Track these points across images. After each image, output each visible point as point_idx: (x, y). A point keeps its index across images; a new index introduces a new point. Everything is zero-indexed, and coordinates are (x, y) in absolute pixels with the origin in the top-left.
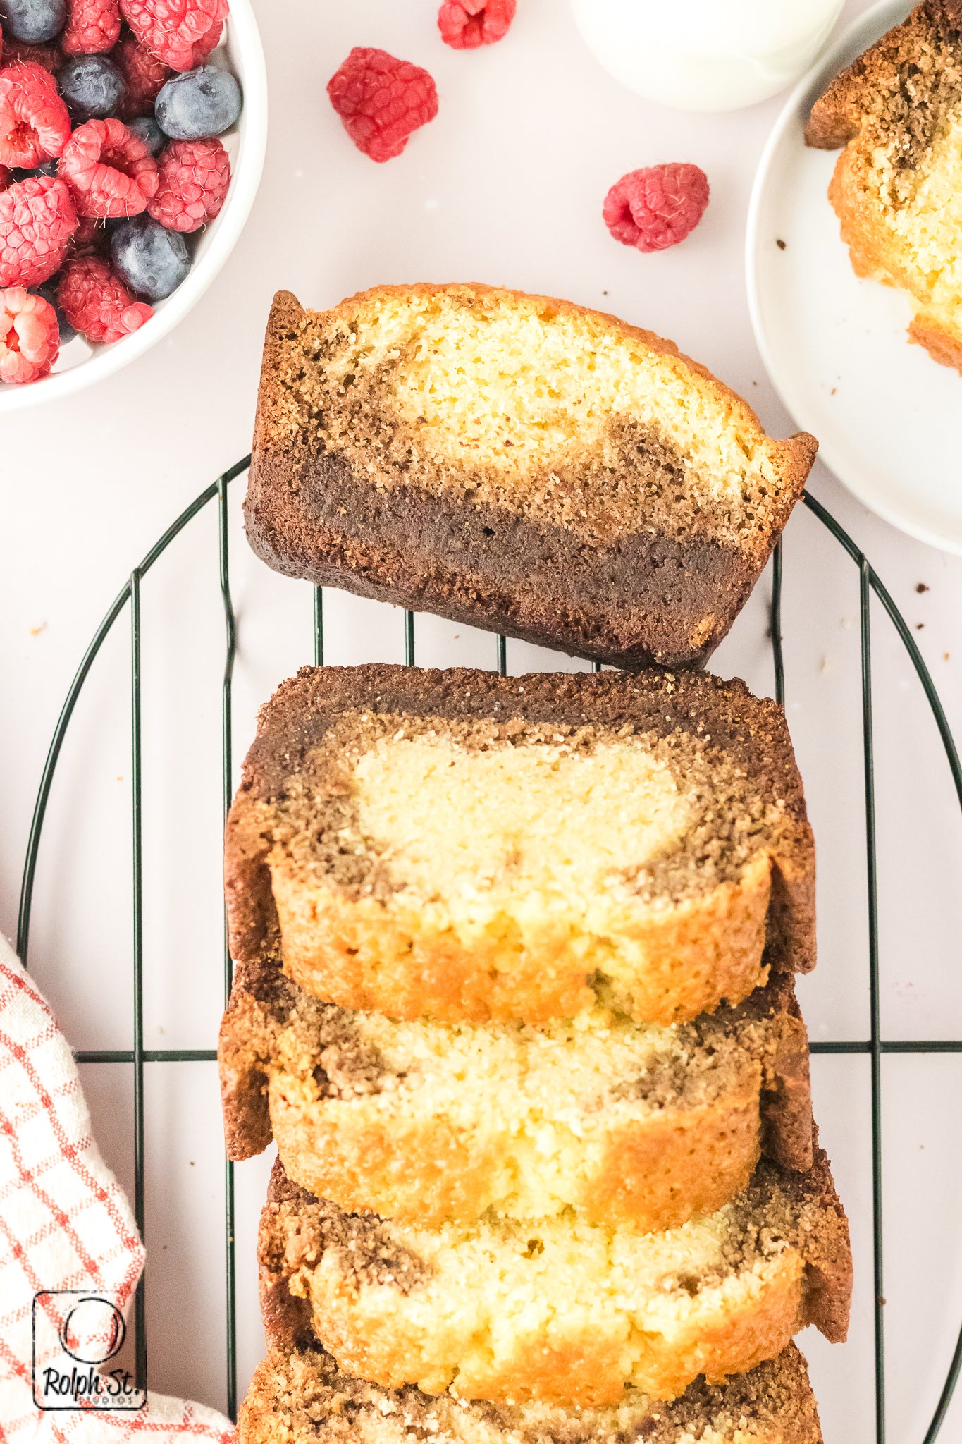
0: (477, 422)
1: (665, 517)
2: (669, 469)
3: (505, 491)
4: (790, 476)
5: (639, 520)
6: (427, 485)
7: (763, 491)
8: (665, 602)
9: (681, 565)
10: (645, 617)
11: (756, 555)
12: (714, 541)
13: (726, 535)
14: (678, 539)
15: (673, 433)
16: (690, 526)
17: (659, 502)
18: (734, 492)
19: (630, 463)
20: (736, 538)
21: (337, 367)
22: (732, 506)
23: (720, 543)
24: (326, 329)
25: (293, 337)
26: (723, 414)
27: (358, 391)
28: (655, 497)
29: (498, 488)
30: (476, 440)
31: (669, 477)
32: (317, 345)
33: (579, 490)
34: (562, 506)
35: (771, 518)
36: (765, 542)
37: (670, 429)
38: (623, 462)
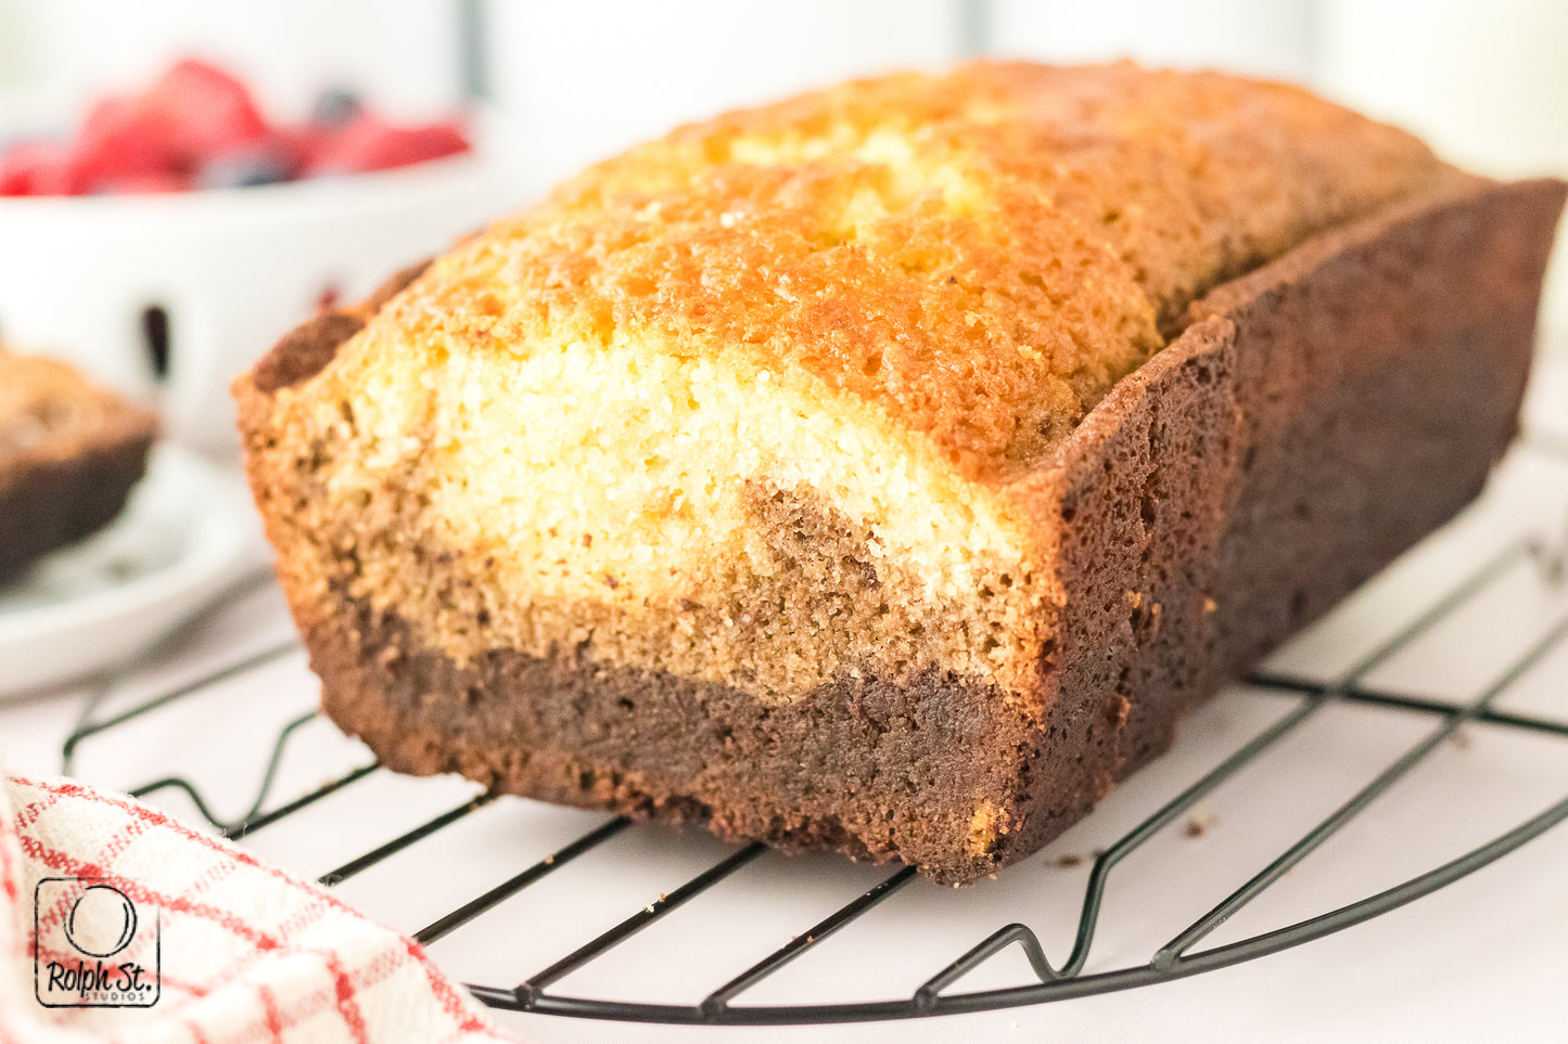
0: (553, 532)
1: (869, 647)
2: (850, 562)
3: (629, 637)
4: (1036, 551)
5: (832, 657)
6: (524, 643)
7: (1006, 580)
8: (910, 784)
9: (915, 727)
10: (891, 814)
11: (1024, 692)
12: (952, 676)
13: (970, 665)
14: (900, 681)
15: (838, 503)
16: (913, 656)
17: (853, 623)
18: (962, 584)
19: (791, 564)
20: (985, 670)
21: (342, 478)
22: (964, 615)
23: (962, 682)
24: (309, 422)
25: (272, 443)
26: (904, 459)
27: (381, 513)
28: (844, 615)
29: (619, 633)
30: (562, 562)
31: (854, 578)
32: (305, 451)
33: (729, 622)
34: (714, 649)
35: (1029, 625)
36: (1031, 671)
37: (833, 493)
38: (778, 566)
